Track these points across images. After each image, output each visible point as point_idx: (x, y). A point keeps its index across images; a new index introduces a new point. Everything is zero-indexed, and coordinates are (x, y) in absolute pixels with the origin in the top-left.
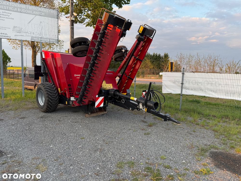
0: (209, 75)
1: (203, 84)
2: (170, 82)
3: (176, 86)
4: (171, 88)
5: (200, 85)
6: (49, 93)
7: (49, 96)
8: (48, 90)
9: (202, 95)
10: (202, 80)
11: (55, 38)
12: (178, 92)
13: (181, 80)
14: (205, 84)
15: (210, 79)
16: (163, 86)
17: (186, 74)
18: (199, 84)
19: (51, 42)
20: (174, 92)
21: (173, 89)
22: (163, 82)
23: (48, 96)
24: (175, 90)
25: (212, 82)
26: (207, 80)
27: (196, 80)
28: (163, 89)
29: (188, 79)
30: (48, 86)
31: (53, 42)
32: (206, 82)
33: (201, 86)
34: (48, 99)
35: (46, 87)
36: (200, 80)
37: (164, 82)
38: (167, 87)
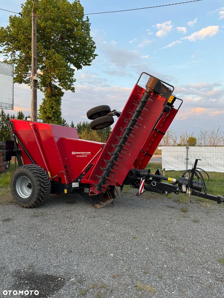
0: (218, 149)
1: (211, 158)
2: (172, 158)
3: (178, 162)
4: (172, 164)
5: (208, 160)
6: (41, 180)
7: (42, 184)
8: (38, 175)
9: (211, 171)
10: (210, 155)
11: (9, 103)
12: (181, 169)
13: (185, 155)
14: (214, 159)
15: (220, 153)
16: (162, 163)
17: (191, 149)
18: (206, 158)
19: (4, 107)
20: (178, 169)
21: (175, 165)
22: (162, 158)
23: (39, 183)
24: (179, 167)
25: (221, 156)
26: (216, 154)
27: (203, 155)
28: (164, 166)
29: (194, 154)
30: (37, 169)
31: (6, 107)
32: (215, 157)
33: (210, 161)
34: (41, 188)
35: (35, 171)
36: (208, 155)
37: (164, 158)
38: (168, 163)
